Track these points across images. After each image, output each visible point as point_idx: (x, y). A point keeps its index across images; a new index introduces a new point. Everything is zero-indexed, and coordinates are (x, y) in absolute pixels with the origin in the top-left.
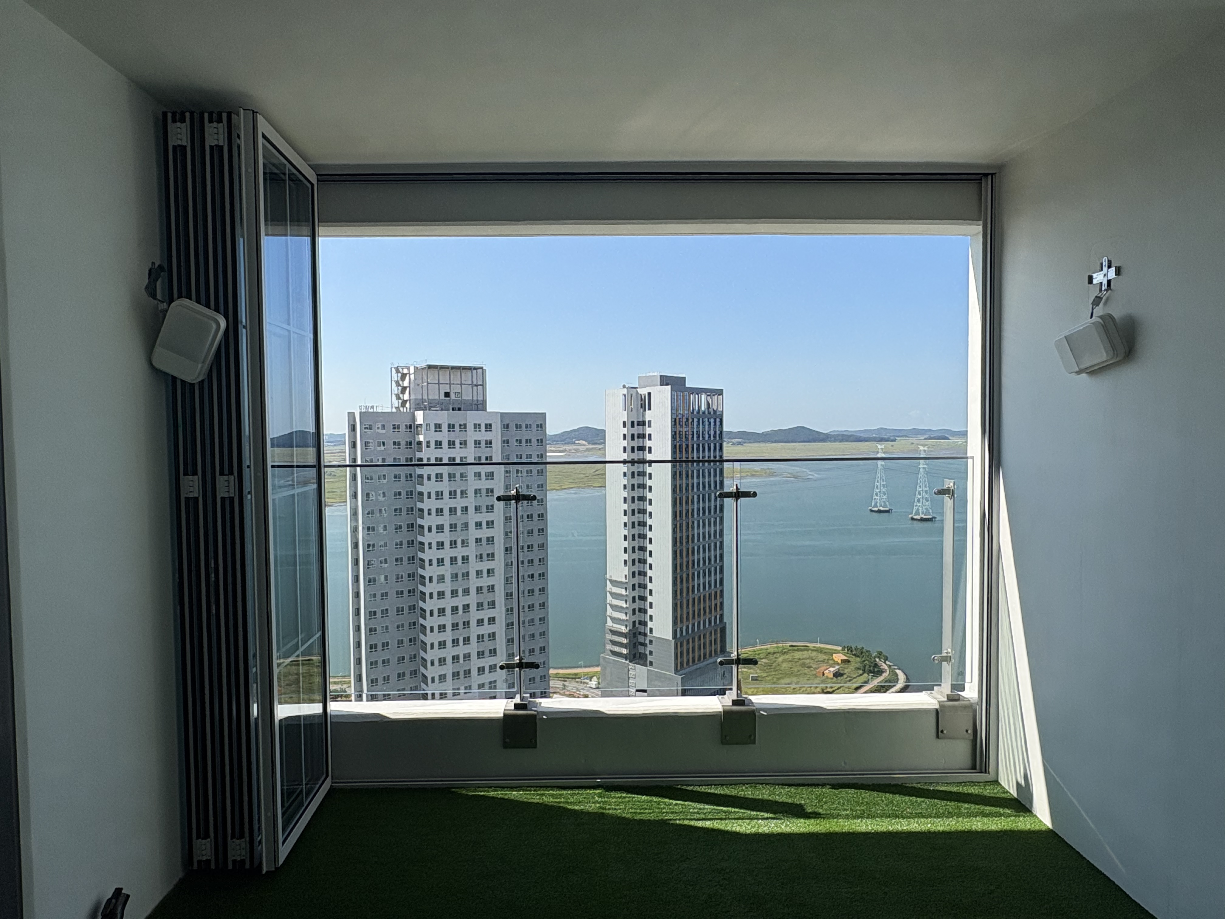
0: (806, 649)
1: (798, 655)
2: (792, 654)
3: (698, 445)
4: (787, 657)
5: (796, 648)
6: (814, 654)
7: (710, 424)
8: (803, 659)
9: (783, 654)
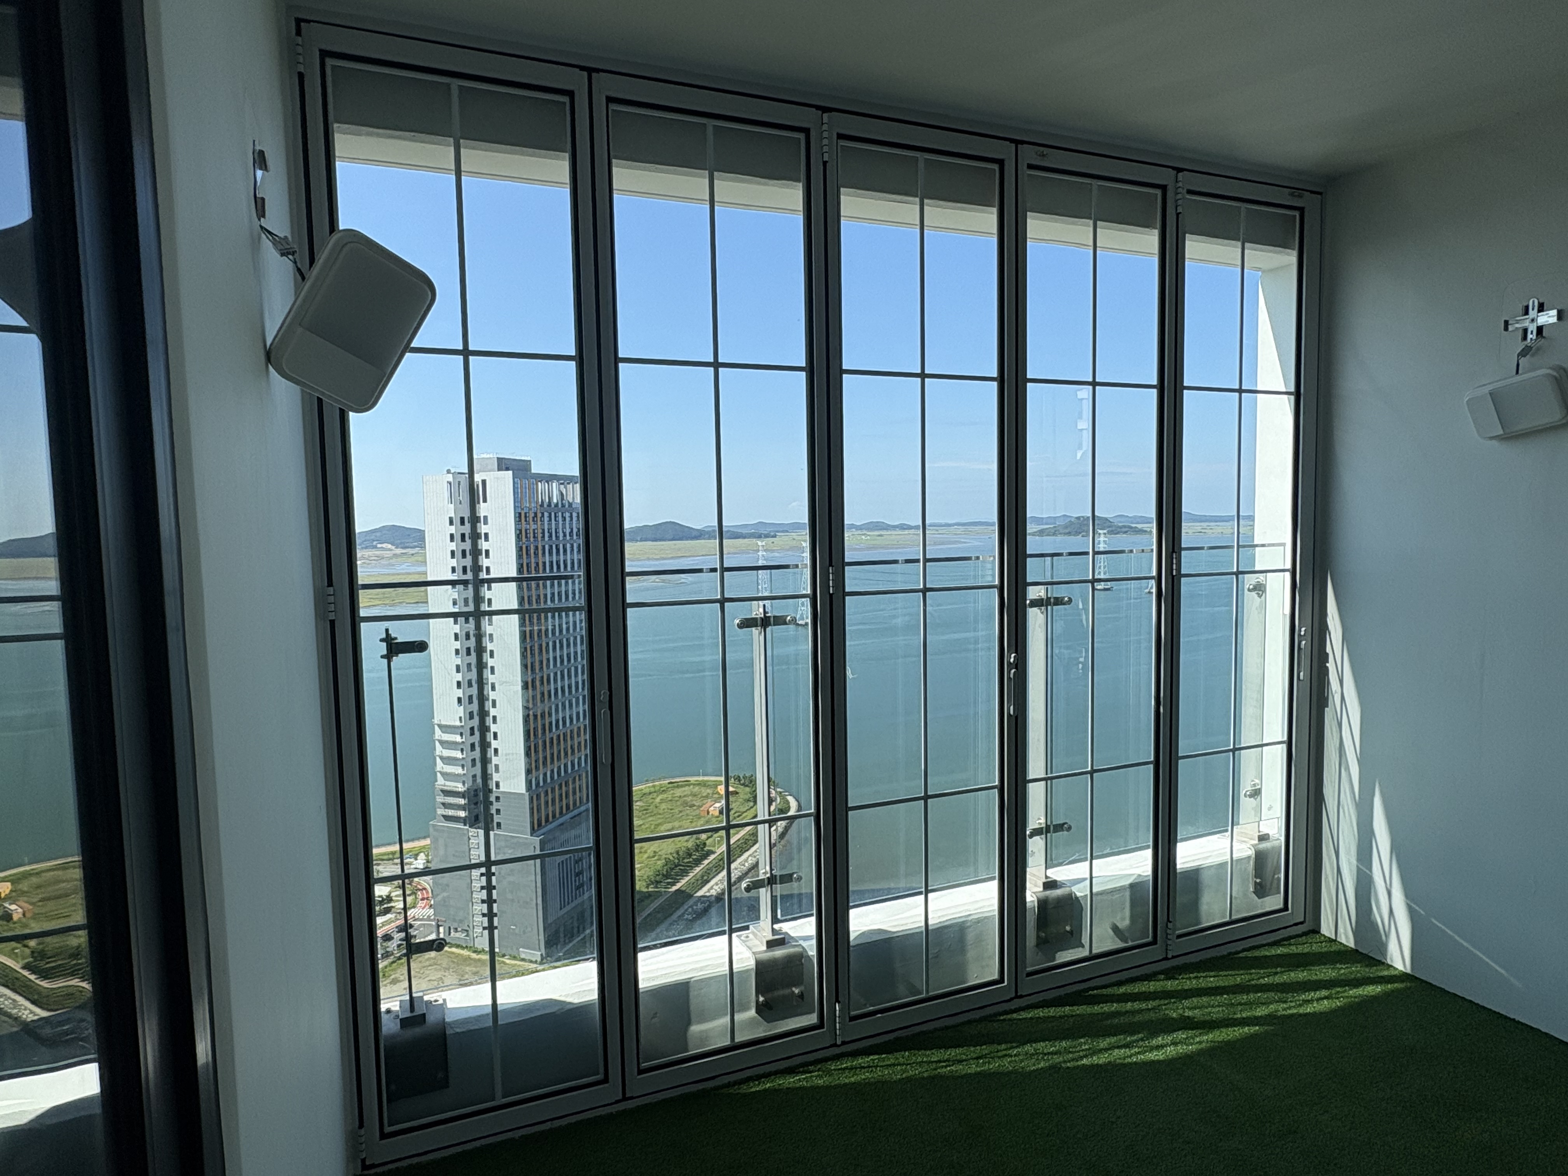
0: (688, 783)
1: (678, 792)
2: (672, 792)
3: (551, 547)
4: (665, 796)
5: (675, 784)
6: (697, 789)
7: (564, 519)
8: (685, 796)
9: (661, 793)
